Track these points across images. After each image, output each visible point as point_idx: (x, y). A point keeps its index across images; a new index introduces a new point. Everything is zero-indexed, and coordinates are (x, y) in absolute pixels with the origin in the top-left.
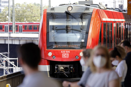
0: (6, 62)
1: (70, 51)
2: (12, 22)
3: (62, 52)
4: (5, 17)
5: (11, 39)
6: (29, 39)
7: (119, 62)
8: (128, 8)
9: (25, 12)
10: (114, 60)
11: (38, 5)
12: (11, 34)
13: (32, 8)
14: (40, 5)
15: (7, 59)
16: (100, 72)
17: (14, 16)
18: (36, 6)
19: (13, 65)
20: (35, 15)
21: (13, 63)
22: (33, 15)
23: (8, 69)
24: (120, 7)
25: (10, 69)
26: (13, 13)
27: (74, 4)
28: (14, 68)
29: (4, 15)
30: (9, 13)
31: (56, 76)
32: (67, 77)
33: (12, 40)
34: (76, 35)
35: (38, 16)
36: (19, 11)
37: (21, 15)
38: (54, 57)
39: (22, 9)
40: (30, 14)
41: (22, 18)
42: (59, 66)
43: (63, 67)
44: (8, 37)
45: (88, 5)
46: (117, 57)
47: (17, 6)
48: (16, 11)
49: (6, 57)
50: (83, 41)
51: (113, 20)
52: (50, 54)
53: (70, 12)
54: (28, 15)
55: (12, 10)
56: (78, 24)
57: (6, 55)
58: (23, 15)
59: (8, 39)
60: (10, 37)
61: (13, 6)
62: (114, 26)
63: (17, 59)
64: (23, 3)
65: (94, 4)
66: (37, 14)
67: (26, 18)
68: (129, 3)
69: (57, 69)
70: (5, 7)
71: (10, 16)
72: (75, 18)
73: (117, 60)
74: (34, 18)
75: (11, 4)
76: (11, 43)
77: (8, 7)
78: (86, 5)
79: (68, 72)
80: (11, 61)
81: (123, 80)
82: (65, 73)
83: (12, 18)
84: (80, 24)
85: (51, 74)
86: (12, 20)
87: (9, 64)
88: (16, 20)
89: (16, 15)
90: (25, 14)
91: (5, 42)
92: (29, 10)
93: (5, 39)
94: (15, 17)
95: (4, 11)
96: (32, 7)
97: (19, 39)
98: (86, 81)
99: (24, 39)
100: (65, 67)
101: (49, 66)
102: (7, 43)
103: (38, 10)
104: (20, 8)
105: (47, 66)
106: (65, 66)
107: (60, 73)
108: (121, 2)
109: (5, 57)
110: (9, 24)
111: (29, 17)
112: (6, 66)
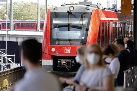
0: (4, 58)
1: (72, 47)
2: (10, 20)
3: (64, 48)
4: (3, 15)
5: (8, 36)
6: (26, 37)
7: (112, 60)
8: (121, 7)
9: (23, 11)
10: (107, 57)
11: (35, 4)
12: (9, 31)
13: (29, 7)
14: (36, 3)
15: (5, 56)
16: (93, 69)
17: (12, 14)
18: (33, 5)
19: (11, 61)
20: (32, 13)
21: (10, 60)
22: (30, 14)
23: (5, 65)
24: (114, 6)
25: (7, 65)
26: (11, 11)
27: (75, 4)
28: (11, 64)
29: (2, 13)
30: (7, 11)
31: (58, 70)
32: (68, 71)
33: (10, 37)
34: (77, 33)
35: (35, 15)
36: (17, 10)
37: (18, 14)
38: (57, 53)
39: (20, 8)
40: (28, 12)
41: (19, 16)
42: (61, 60)
43: (65, 62)
44: (5, 35)
45: (88, 6)
46: (111, 54)
47: (15, 5)
48: (14, 10)
49: (4, 54)
50: (83, 38)
51: (110, 19)
52: (53, 50)
53: (72, 11)
54: (25, 13)
55: (10, 8)
56: (79, 22)
57: (4, 52)
58: (21, 14)
59: (6, 37)
60: (8, 35)
61: (11, 5)
62: (111, 25)
63: (15, 55)
64: (20, 2)
65: (92, 4)
66: (34, 12)
67: (23, 16)
68: (122, 3)
69: (60, 63)
70: (3, 5)
71: (8, 14)
72: (76, 17)
73: (110, 57)
74: (31, 16)
75: (9, 3)
76: (9, 40)
77: (6, 6)
78: (86, 5)
79: (70, 66)
80: (8, 57)
81: (116, 77)
82: (67, 67)
83: (9, 16)
84: (81, 23)
85: (54, 67)
86: (10, 18)
87: (6, 61)
88: (13, 18)
89: (14, 14)
90: (22, 12)
91: (3, 39)
92: (26, 8)
93: (3, 36)
94: (13, 16)
95: (2, 9)
96: (29, 5)
97: (17, 36)
98: (80, 77)
99: (21, 36)
100: (67, 62)
101: (52, 60)
102: (4, 40)
103: (35, 9)
104: (18, 6)
105: (50, 60)
106: (67, 60)
107: (62, 67)
108: (115, 2)
109: (2, 53)
110: (7, 22)
111: (26, 16)
112: (3, 62)
